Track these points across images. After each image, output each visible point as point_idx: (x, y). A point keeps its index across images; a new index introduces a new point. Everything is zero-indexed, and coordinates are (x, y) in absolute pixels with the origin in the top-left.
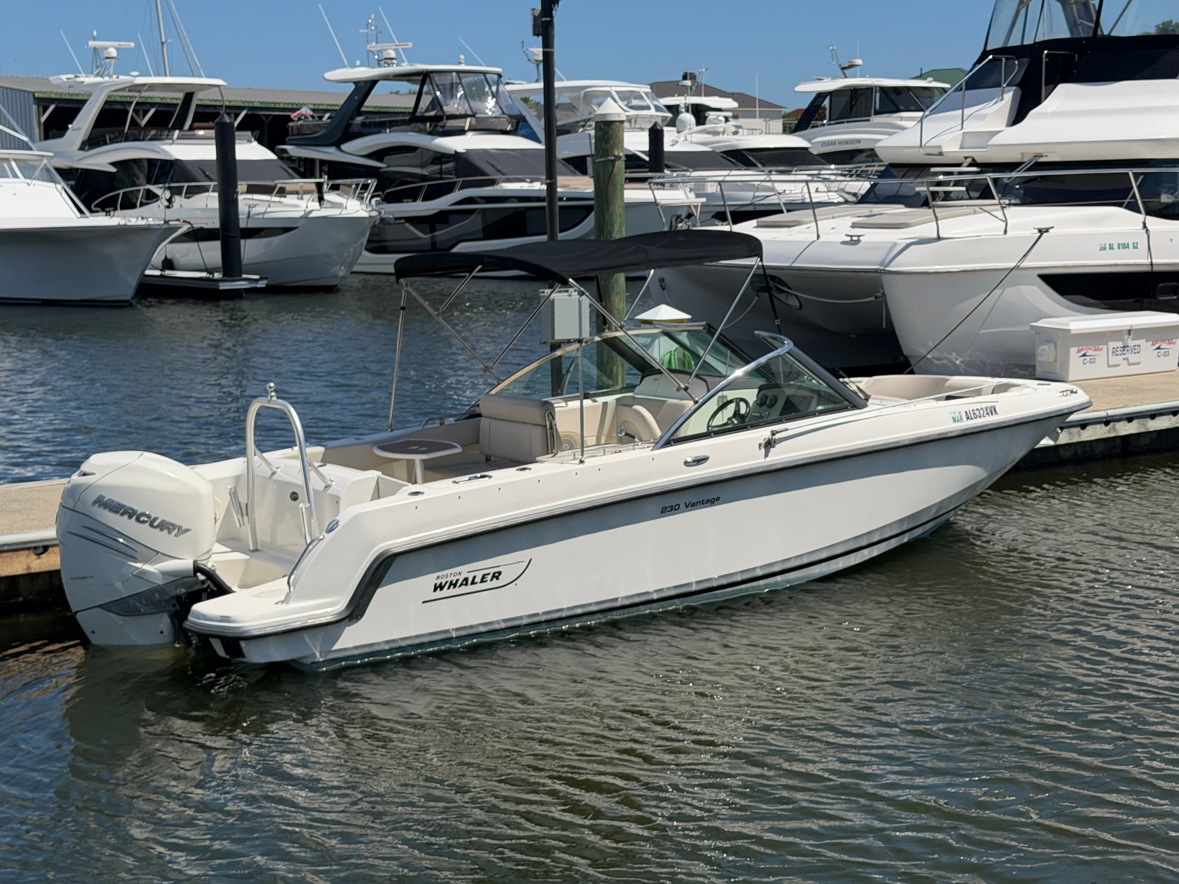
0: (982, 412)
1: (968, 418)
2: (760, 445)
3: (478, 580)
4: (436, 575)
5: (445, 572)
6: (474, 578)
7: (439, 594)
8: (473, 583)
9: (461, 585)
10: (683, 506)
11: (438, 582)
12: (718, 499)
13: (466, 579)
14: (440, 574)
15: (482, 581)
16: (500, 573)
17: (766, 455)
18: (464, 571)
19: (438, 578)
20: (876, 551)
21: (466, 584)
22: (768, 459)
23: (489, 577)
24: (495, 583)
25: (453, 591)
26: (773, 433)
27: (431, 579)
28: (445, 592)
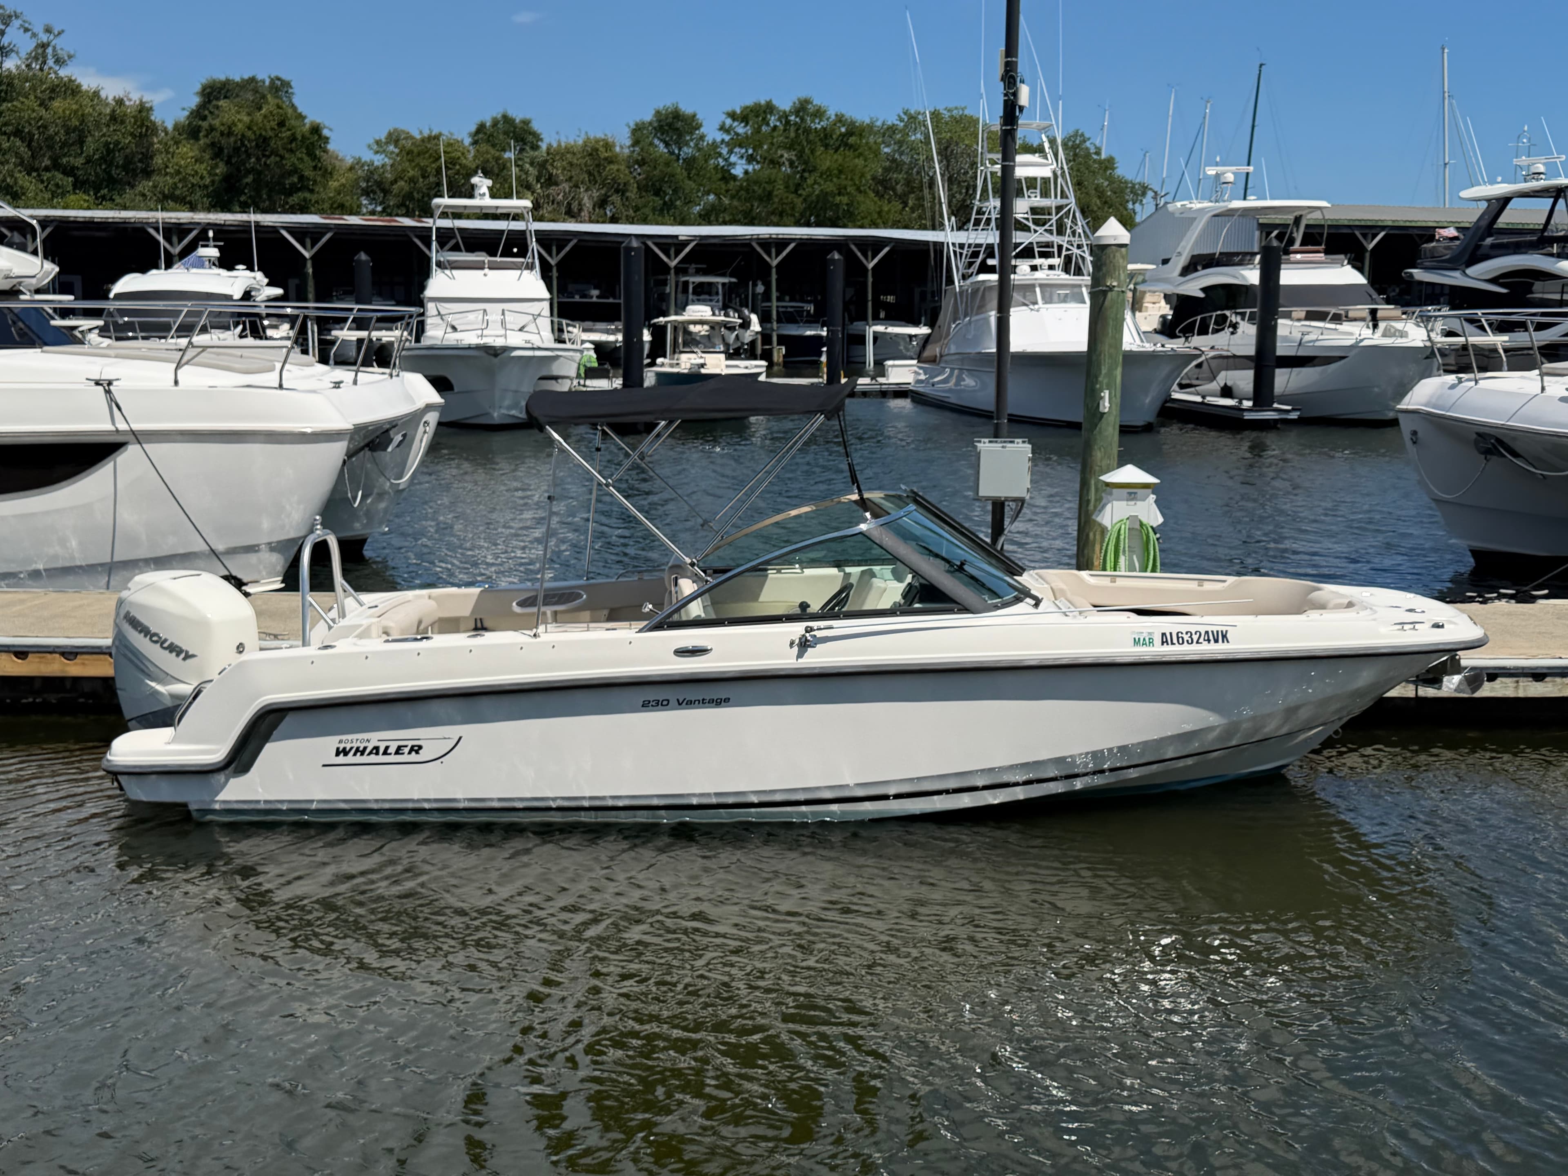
0: (1195, 637)
1: (1163, 643)
2: (792, 644)
3: (392, 750)
4: (338, 738)
5: (350, 737)
6: (387, 748)
7: (341, 759)
8: (385, 753)
9: (370, 753)
10: (673, 702)
11: (341, 746)
12: (727, 700)
13: (377, 748)
14: (344, 737)
15: (397, 753)
16: (420, 747)
17: (800, 655)
18: (374, 738)
19: (341, 742)
20: (966, 801)
21: (377, 754)
22: (800, 660)
23: (407, 750)
24: (414, 757)
25: (359, 759)
26: (809, 630)
27: (332, 742)
28: (350, 759)
